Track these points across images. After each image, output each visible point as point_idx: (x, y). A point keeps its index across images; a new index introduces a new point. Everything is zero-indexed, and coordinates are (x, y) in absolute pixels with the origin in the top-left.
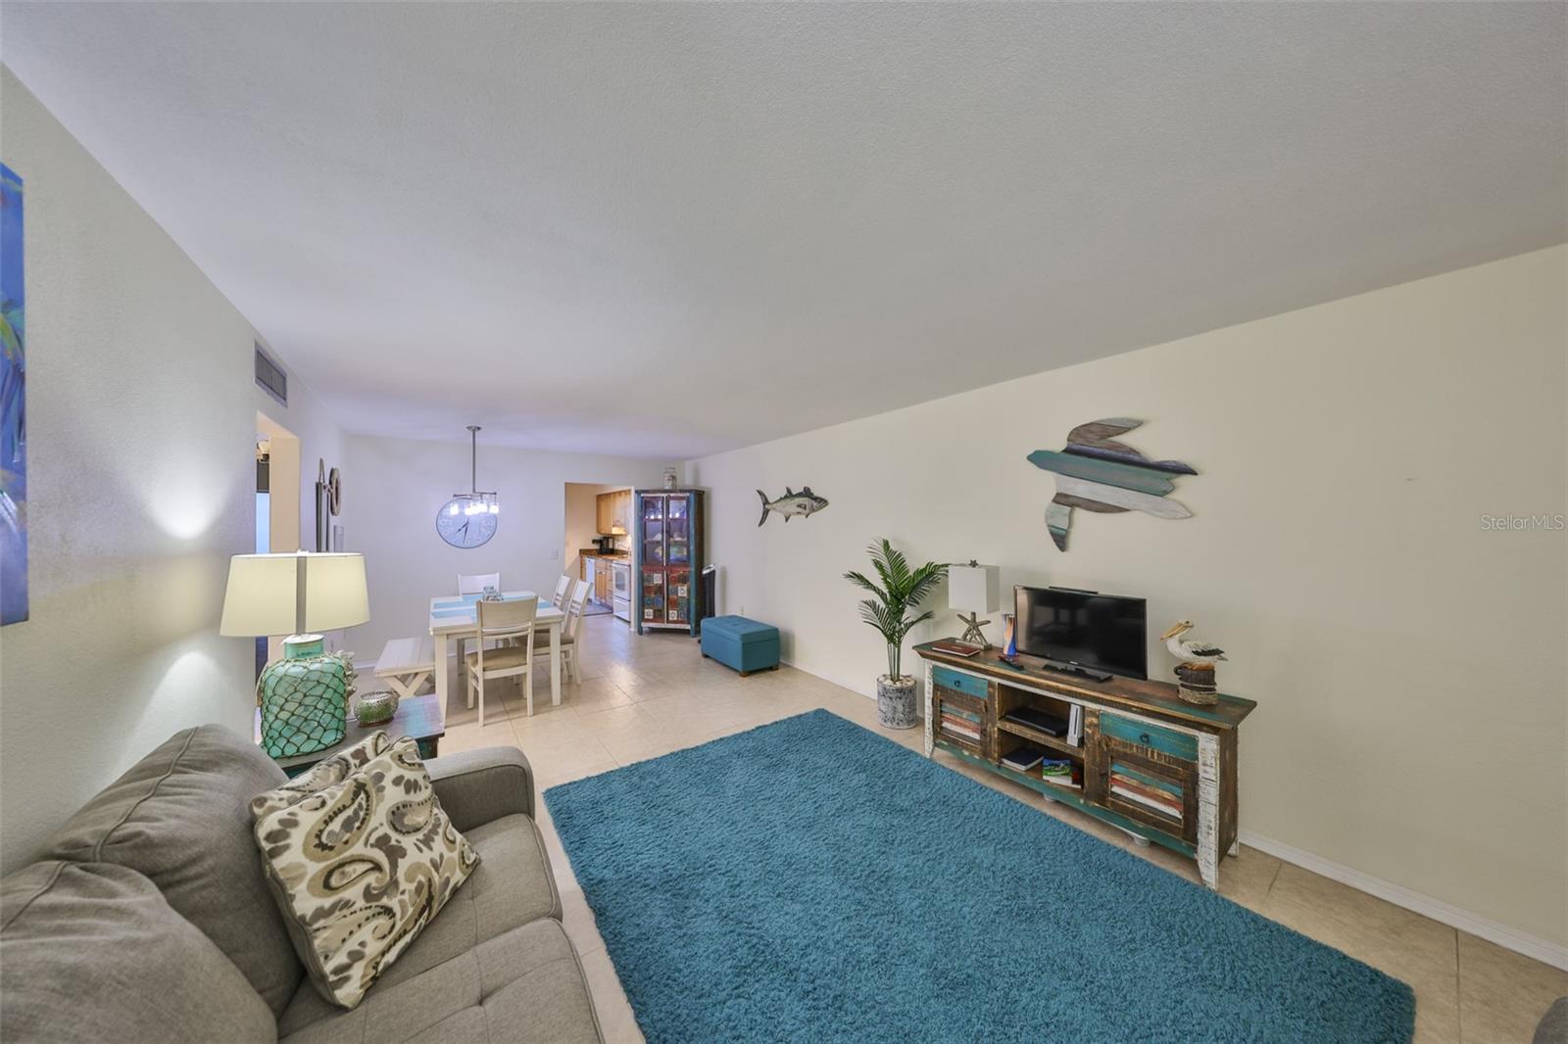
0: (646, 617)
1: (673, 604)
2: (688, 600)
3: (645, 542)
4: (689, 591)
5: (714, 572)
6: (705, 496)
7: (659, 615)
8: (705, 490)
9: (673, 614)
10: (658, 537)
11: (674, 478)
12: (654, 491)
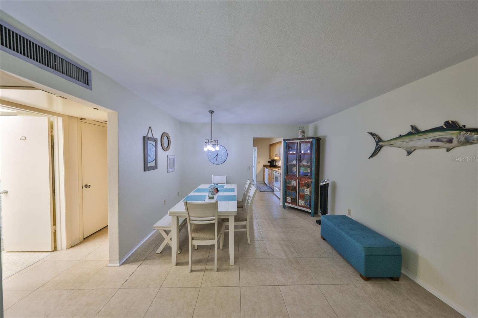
0: (287, 201)
1: (302, 197)
2: (310, 197)
3: (288, 164)
4: (311, 192)
5: (328, 184)
6: (321, 141)
7: (294, 201)
8: (322, 138)
9: (302, 202)
10: (294, 162)
11: (303, 132)
12: (293, 139)
